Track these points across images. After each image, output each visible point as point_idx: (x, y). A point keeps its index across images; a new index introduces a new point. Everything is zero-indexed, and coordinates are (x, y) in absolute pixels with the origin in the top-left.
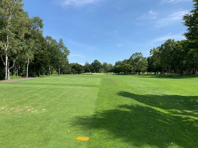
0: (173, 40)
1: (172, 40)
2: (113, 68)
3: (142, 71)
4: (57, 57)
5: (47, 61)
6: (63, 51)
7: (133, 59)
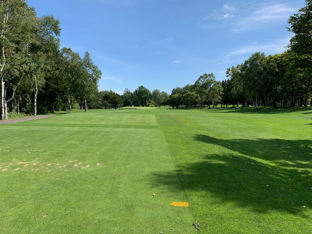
0: (263, 54)
1: (260, 54)
2: (169, 98)
3: (213, 103)
4: (82, 82)
5: (65, 89)
6: (90, 72)
7: (201, 85)
